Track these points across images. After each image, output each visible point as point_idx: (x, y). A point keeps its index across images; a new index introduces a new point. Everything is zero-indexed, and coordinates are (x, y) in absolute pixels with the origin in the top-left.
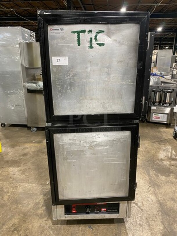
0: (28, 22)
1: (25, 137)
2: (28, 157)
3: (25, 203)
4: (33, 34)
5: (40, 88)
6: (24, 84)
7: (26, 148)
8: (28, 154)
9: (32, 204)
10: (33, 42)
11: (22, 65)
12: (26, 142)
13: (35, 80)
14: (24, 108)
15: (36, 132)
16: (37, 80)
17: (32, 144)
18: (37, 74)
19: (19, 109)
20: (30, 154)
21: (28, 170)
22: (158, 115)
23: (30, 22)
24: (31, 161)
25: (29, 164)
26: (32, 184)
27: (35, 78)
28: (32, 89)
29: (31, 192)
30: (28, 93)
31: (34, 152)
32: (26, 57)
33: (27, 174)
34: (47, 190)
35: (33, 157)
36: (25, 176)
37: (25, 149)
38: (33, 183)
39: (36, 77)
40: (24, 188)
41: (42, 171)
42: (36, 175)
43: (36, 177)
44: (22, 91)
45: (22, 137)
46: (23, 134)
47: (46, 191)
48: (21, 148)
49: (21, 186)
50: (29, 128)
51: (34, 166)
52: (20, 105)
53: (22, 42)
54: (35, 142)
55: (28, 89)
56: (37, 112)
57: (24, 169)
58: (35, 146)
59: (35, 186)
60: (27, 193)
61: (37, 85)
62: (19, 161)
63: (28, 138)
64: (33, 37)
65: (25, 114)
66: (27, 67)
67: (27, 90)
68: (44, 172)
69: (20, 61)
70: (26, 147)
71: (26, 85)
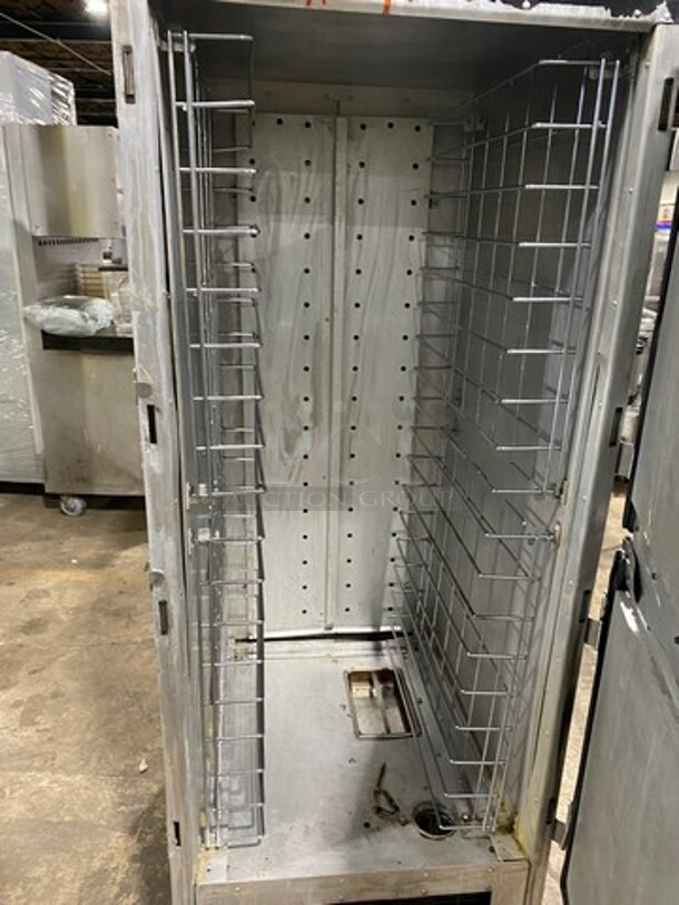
0: (40, 43)
1: (33, 540)
2: (49, 635)
3: (38, 880)
4: (62, 90)
5: (98, 328)
6: (28, 308)
7: (39, 591)
8: (47, 622)
9: (73, 881)
10: (66, 123)
11: (17, 226)
12: (41, 566)
13: (75, 291)
14: (29, 412)
15: (81, 514)
16: (86, 293)
17: (65, 575)
18: (84, 266)
19: (6, 417)
20: (59, 622)
21: (50, 702)
23: (49, 43)
24: (63, 655)
25: (57, 672)
26: (68, 774)
27: (76, 282)
28: (63, 330)
29: (67, 819)
30: (45, 347)
31: (78, 610)
32: (36, 192)
33: (45, 721)
34: (142, 802)
35: (73, 638)
36: (38, 731)
37: (34, 595)
38: (74, 767)
39: (82, 281)
40: (33, 799)
41: (113, 704)
42: (88, 729)
43: (89, 736)
44: (20, 338)
45: (22, 538)
46: (27, 527)
47: (137, 806)
48: (19, 591)
49: (17, 786)
50: (53, 500)
51: (76, 679)
52: (11, 398)
53: (13, 124)
54: (80, 565)
55: (44, 333)
56: (85, 432)
57: (31, 699)
58: (79, 585)
59: (84, 783)
60: (48, 822)
61: (83, 317)
62: (8, 656)
63: (49, 544)
64: (66, 103)
65: (33, 438)
66: (39, 233)
67: (40, 336)
68: (123, 711)
69: (9, 209)
70: (39, 587)
71: (34, 316)
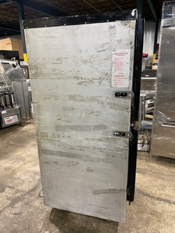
22: (9, 118)
